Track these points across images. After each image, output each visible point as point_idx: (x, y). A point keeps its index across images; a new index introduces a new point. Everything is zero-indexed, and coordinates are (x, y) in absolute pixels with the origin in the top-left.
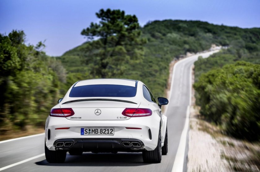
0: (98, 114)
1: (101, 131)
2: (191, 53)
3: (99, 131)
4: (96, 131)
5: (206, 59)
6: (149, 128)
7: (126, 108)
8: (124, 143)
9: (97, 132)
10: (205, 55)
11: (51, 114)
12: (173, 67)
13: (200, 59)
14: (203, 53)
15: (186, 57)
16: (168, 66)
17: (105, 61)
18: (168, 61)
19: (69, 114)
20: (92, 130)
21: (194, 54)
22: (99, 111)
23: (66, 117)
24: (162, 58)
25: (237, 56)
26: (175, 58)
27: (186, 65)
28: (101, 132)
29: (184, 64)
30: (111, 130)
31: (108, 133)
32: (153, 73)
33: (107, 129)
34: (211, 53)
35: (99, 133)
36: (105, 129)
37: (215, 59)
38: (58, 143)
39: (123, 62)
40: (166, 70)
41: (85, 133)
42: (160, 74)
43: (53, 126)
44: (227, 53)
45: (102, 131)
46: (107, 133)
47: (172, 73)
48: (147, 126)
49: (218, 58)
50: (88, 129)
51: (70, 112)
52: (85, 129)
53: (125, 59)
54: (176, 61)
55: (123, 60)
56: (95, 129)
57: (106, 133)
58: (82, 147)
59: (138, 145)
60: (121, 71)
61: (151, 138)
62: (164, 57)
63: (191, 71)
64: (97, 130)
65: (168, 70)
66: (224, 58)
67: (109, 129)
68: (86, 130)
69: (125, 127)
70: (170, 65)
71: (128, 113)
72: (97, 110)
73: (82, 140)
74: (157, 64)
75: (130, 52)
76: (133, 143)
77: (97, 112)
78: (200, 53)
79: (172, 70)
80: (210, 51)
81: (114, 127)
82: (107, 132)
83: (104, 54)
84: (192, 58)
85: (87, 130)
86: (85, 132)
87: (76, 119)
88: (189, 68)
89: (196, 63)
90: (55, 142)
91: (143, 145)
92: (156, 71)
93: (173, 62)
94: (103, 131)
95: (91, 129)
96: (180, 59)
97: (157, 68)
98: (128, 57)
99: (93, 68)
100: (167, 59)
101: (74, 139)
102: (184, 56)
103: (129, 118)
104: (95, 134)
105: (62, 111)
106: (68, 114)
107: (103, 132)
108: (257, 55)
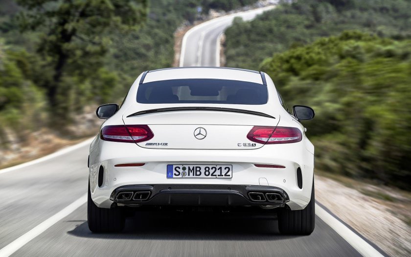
0: (200, 137)
1: (206, 171)
2: (217, 11)
3: (203, 171)
4: (196, 171)
5: (248, 22)
6: (298, 165)
7: (255, 127)
8: (250, 194)
9: (198, 173)
10: (248, 15)
11: (105, 136)
12: (182, 40)
13: (237, 22)
14: (244, 11)
15: (208, 19)
16: (172, 36)
17: (69, 27)
18: (171, 27)
19: (144, 137)
20: (189, 167)
21: (223, 12)
22: (203, 132)
23: (136, 142)
24: (158, 21)
25: (312, 18)
26: (186, 22)
27: (208, 36)
28: (207, 173)
29: (204, 34)
30: (225, 169)
31: (221, 175)
32: (143, 51)
33: (218, 167)
34: (260, 11)
35: (203, 175)
36: (215, 166)
37: (267, 23)
38: (121, 193)
39: (107, 29)
40: (168, 46)
41: (175, 174)
42: (157, 53)
43: (110, 161)
44: (291, 13)
45: (208, 171)
46: (218, 175)
47: (180, 52)
48: (295, 162)
49: (274, 22)
50: (181, 167)
51: (144, 133)
52: (174, 167)
53: (112, 23)
54: (188, 28)
55: (106, 24)
56: (195, 166)
57: (216, 175)
58: (169, 203)
59: (276, 199)
60: (102, 47)
61: (300, 184)
62: (162, 18)
63: (218, 48)
64: (198, 169)
65: (173, 45)
66: (285, 21)
67: (223, 167)
68: (177, 169)
69: (252, 163)
70: (176, 35)
71: (259, 136)
72: (198, 130)
73: (170, 188)
74: (149, 33)
75: (122, 10)
76: (268, 195)
77: (199, 132)
78: (236, 12)
79: (180, 46)
80: (257, 7)
81: (231, 164)
82: (218, 173)
83: (68, 13)
84: (220, 21)
85: (179, 168)
86: (174, 172)
87: (158, 147)
88: (214, 42)
89: (228, 32)
90: (115, 191)
91: (288, 198)
92: (148, 47)
93: (180, 30)
94: (211, 171)
95: (187, 167)
96: (195, 22)
97: (149, 41)
98: (117, 19)
99: (45, 41)
100: (169, 23)
101: (153, 185)
102: (204, 16)
103: (262, 145)
104: (195, 176)
105: (128, 130)
106: (141, 138)
107: (211, 173)
108: (353, 17)
